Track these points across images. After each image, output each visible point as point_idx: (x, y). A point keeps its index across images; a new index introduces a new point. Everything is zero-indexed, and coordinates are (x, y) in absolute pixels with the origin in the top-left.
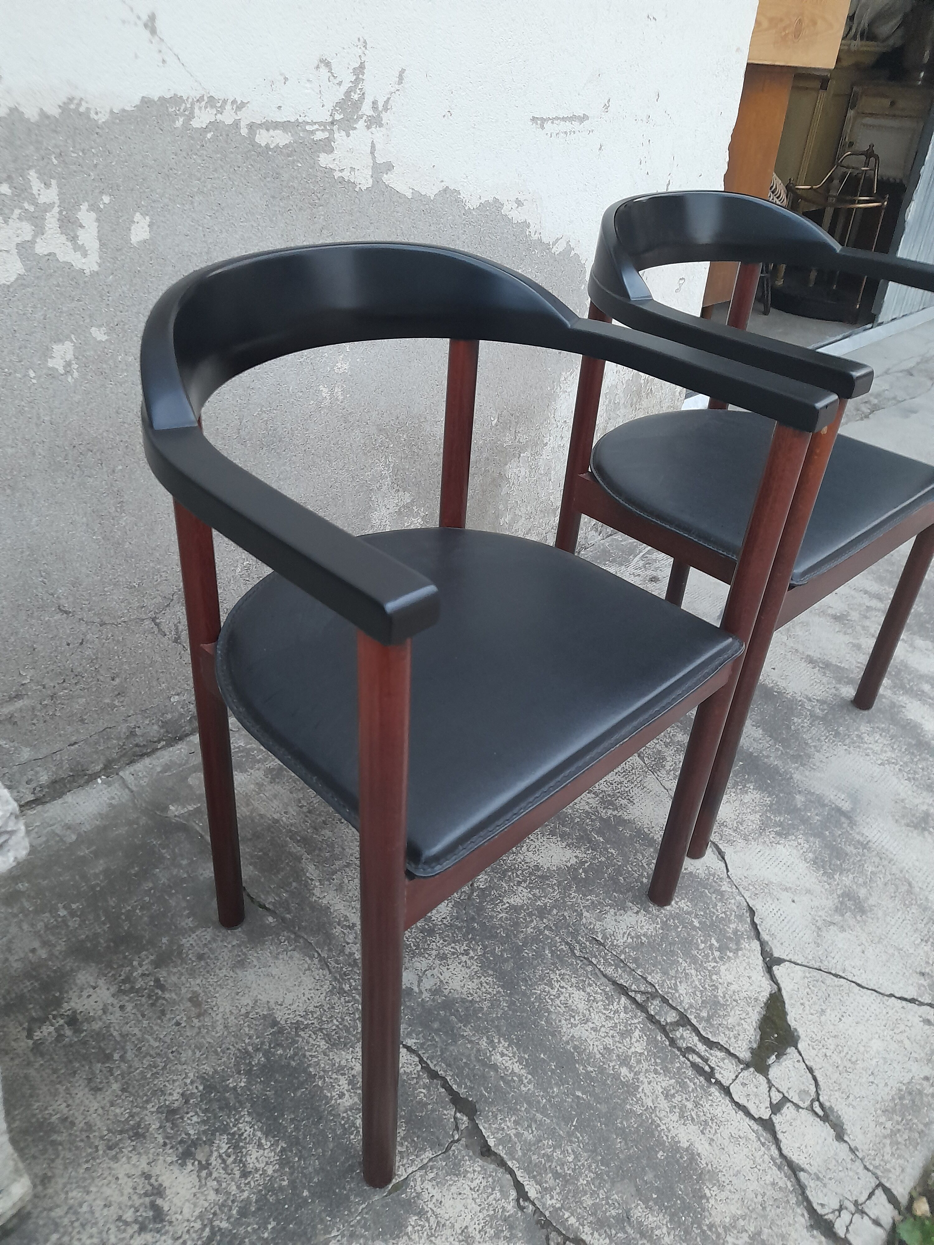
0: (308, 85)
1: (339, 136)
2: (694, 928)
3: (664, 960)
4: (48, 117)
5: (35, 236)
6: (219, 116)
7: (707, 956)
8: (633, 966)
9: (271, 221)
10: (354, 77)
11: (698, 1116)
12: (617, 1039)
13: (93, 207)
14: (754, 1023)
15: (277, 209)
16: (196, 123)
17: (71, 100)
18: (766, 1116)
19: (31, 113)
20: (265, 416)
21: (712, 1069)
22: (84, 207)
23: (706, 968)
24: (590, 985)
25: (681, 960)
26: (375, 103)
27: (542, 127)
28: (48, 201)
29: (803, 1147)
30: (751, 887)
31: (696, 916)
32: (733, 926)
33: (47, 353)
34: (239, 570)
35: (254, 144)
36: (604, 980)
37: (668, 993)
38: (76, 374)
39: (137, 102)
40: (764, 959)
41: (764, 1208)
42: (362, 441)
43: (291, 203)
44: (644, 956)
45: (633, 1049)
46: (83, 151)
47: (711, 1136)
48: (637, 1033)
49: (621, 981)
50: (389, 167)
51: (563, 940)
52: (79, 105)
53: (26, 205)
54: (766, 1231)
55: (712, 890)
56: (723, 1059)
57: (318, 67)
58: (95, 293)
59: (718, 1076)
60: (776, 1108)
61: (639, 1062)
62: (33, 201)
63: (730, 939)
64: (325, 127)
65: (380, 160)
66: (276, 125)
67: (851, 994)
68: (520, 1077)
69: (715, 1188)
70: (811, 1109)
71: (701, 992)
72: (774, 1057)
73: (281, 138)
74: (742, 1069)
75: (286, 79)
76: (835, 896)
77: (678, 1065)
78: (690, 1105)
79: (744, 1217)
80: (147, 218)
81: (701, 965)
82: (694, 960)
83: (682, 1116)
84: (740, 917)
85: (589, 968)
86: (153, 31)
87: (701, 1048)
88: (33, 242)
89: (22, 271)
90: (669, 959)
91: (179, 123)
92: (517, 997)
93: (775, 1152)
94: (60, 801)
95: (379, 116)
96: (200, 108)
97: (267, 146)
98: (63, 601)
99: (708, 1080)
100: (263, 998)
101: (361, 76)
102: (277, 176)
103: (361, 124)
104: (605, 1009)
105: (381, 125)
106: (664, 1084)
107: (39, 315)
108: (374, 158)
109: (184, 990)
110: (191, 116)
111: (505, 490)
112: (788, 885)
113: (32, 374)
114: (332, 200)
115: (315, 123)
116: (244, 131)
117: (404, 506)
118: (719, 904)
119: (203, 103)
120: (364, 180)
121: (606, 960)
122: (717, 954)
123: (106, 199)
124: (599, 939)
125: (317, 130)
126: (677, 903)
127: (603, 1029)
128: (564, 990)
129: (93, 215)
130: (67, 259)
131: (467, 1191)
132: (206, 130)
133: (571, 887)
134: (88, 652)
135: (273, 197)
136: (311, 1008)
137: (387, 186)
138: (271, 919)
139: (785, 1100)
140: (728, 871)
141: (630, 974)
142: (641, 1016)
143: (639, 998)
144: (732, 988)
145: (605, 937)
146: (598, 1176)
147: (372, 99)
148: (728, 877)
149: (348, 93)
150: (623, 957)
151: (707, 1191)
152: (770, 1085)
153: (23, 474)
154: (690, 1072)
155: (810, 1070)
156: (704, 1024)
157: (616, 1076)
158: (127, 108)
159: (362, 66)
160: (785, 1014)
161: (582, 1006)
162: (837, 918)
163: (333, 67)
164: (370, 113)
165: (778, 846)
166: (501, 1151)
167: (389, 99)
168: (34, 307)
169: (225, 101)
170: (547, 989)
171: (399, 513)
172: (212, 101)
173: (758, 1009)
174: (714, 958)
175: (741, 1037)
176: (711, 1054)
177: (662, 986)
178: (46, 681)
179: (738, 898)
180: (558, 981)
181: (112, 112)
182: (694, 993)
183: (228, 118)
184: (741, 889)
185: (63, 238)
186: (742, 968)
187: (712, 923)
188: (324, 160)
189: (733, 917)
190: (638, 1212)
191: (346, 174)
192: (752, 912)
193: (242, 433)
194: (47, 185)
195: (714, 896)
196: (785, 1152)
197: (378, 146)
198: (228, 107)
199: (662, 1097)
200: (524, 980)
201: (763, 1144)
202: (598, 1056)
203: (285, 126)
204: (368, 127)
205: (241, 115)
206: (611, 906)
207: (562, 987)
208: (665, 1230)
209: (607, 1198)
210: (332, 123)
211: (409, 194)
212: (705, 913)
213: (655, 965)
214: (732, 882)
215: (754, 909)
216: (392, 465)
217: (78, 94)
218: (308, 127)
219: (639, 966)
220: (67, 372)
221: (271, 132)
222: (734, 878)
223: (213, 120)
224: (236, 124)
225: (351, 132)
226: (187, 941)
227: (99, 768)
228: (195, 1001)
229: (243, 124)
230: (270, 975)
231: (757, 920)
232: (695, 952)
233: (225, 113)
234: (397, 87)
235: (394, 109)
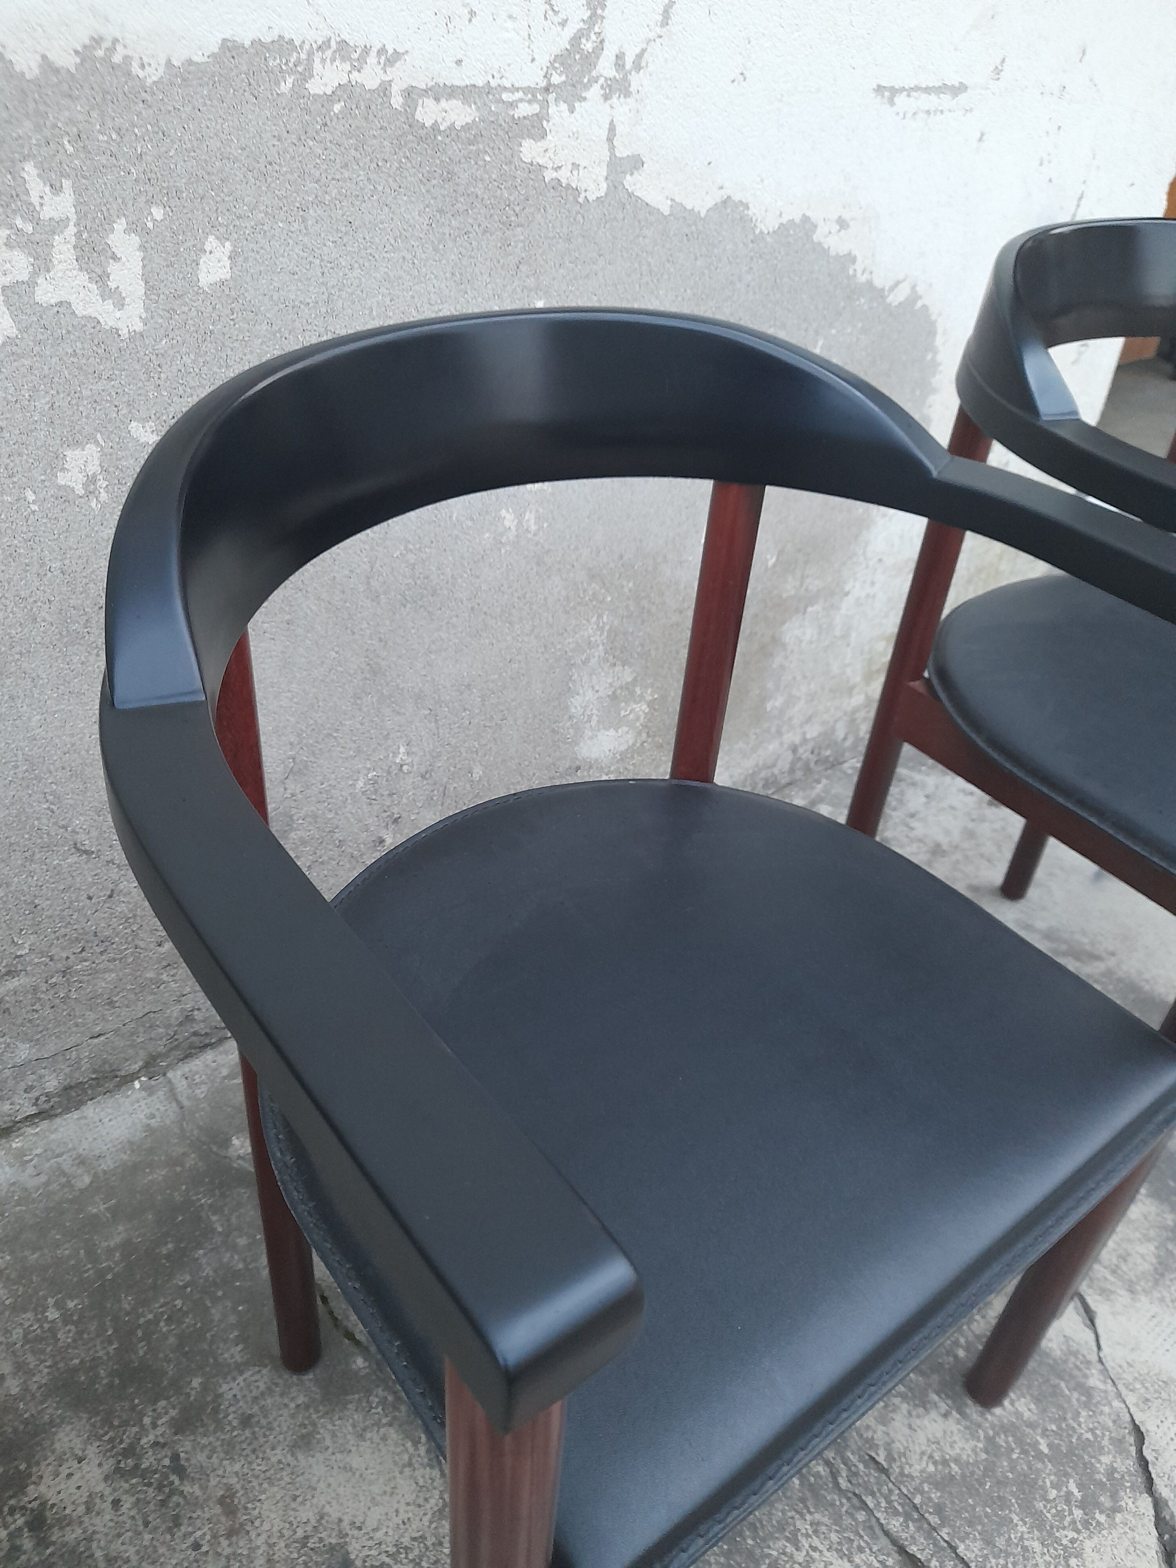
0: (509, 24)
1: (557, 111)
2: (1040, 1456)
3: (987, 1515)
4: (57, 71)
5: (35, 274)
6: (355, 76)
7: (1060, 1515)
8: (934, 1520)
9: (436, 250)
10: (589, 13)
13: (134, 227)
15: (447, 231)
16: (315, 87)
17: (97, 41)
19: (26, 63)
20: (411, 558)
22: (120, 225)
23: (1058, 1541)
24: (861, 1550)
25: (1016, 1519)
26: (620, 57)
27: (891, 102)
28: (56, 215)
30: (1138, 1386)
31: (1045, 1433)
32: (1106, 1459)
33: (56, 463)
34: (360, 784)
35: (413, 124)
36: (884, 1541)
38: (104, 496)
39: (214, 47)
40: (1160, 1535)
42: (563, 593)
43: (470, 220)
44: (953, 1503)
46: (119, 131)
49: (913, 1549)
50: (636, 163)
52: (112, 50)
53: (19, 222)
55: (1072, 1384)
58: (138, 367)
62: (32, 215)
63: (1101, 1484)
64: (534, 96)
65: (622, 152)
66: (451, 92)
73: (459, 114)
75: (472, 13)
80: (228, 244)
81: (1050, 1534)
82: (1039, 1522)
84: (1118, 1443)
85: (861, 1516)
88: (31, 284)
89: (14, 332)
90: (997, 1515)
91: (286, 86)
92: (738, 1559)
94: (76, 1115)
95: (625, 78)
96: (323, 61)
97: (435, 126)
98: (81, 837)
100: (334, 1512)
101: (599, 11)
102: (450, 177)
103: (594, 93)
105: (627, 94)
107: (42, 403)
108: (612, 148)
109: (213, 1482)
110: (307, 74)
111: (778, 660)
113: (31, 497)
114: (538, 217)
115: (518, 90)
116: (397, 101)
117: (621, 688)
118: (1084, 1413)
119: (329, 53)
120: (594, 184)
121: (889, 1502)
122: (1078, 1513)
123: (158, 213)
124: (881, 1459)
125: (521, 100)
126: (1012, 1403)
128: (816, 1555)
129: (135, 240)
130: (91, 311)
132: (331, 98)
134: (121, 908)
135: (441, 211)
136: (406, 1541)
137: (630, 195)
138: (360, 1362)
140: (1099, 1348)
141: (929, 1536)
145: (890, 1458)
147: (615, 49)
148: (1100, 1361)
149: (576, 40)
150: (917, 1500)
153: (18, 649)
158: (197, 59)
164: (611, 72)
167: (644, 51)
168: (34, 389)
169: (366, 50)
170: (790, 1549)
171: (614, 697)
172: (344, 49)
174: (1074, 1522)
178: (54, 951)
179: (1116, 1404)
180: (807, 1536)
181: (169, 64)
183: (370, 77)
184: (1121, 1387)
185: (83, 277)
186: (1121, 1550)
187: (1071, 1451)
188: (530, 151)
189: (1106, 1442)
191: (564, 176)
192: (1139, 1435)
193: (374, 583)
194: (56, 189)
195: (1075, 1395)
197: (619, 129)
198: (372, 59)
200: (753, 1527)
203: (466, 93)
204: (606, 98)
205: (393, 73)
206: (904, 1397)
207: (814, 1549)
210: (547, 90)
211: (665, 208)
212: (1060, 1428)
213: (971, 1524)
214: (1107, 1370)
215: (1143, 1429)
216: (607, 628)
217: (109, 32)
218: (505, 96)
219: (944, 1522)
220: (89, 494)
221: (443, 103)
222: (1109, 1364)
223: (344, 81)
224: (385, 89)
225: (577, 105)
226: (228, 1388)
227: (136, 1067)
228: (228, 1503)
229: (395, 89)
230: (347, 1469)
231: (1148, 1453)
232: (1040, 1505)
233: (367, 69)
234: (659, 30)
235: (651, 67)
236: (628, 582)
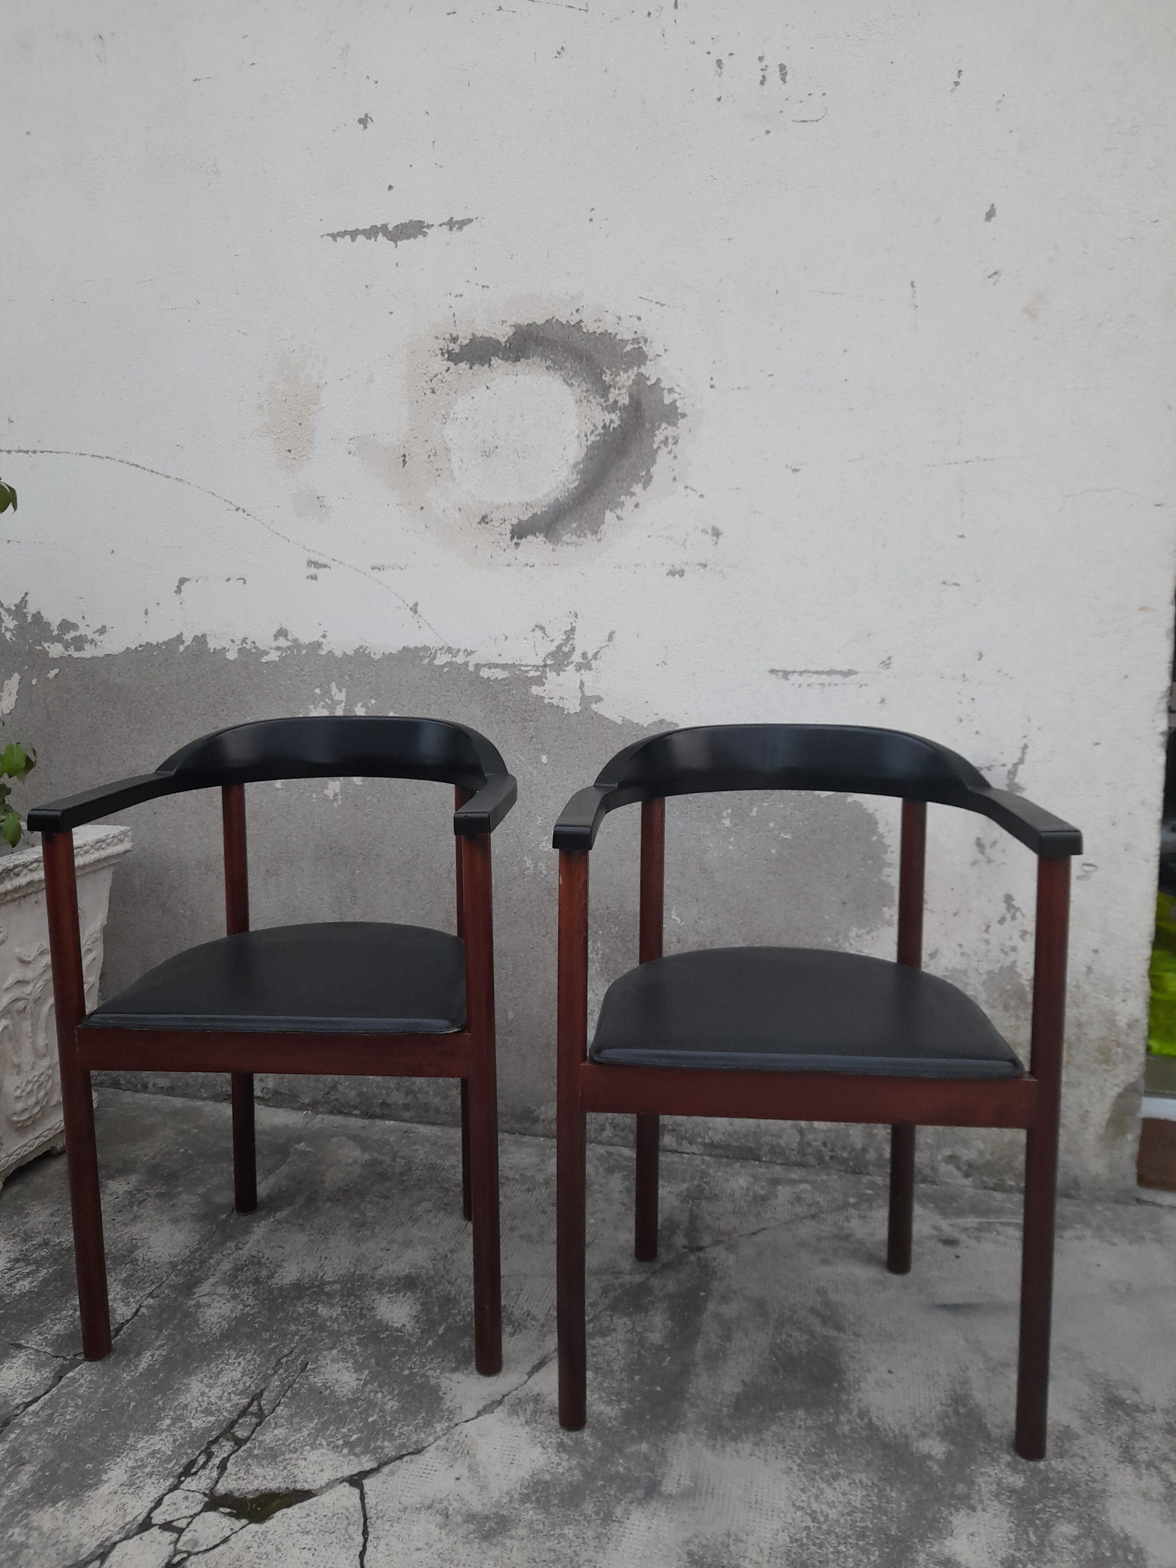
0: (525, 641)
1: (551, 675)
2: (364, 1419)
4: (347, 655)
8: (289, 1394)
10: (564, 637)
11: (139, 1478)
12: (199, 1409)
13: (365, 706)
14: (263, 1487)
16: (436, 662)
17: (361, 647)
18: (154, 1521)
19: (338, 653)
21: (196, 1473)
22: (360, 704)
24: (251, 1378)
25: (316, 1421)
26: (584, 655)
27: (786, 678)
28: (339, 700)
29: (128, 1557)
30: (454, 1443)
31: (382, 1416)
32: (387, 1443)
33: (325, 786)
35: (478, 677)
37: (270, 1424)
38: (339, 802)
39: (400, 648)
40: (355, 1475)
41: (54, 1545)
44: (305, 1396)
45: (192, 1421)
46: (364, 674)
47: (119, 1491)
48: (213, 1419)
49: (266, 1393)
50: (599, 699)
51: (295, 1347)
52: (365, 650)
53: (327, 700)
54: (32, 1551)
56: (210, 1478)
57: (533, 630)
59: (189, 1479)
60: (167, 1526)
61: (181, 1428)
62: (331, 699)
63: (367, 1445)
64: (538, 668)
65: (588, 694)
66: (496, 666)
67: (345, 1550)
68: (136, 1369)
69: (65, 1508)
70: (176, 1552)
71: (284, 1444)
72: (228, 1510)
73: (500, 674)
74: (204, 1494)
75: (506, 638)
76: (494, 1510)
77: (189, 1451)
78: (148, 1470)
79: (41, 1534)
81: (317, 1434)
82: (322, 1429)
83: (133, 1468)
84: (402, 1446)
85: (270, 1372)
86: (415, 612)
87: (216, 1461)
90: (312, 1413)
91: (426, 662)
93: (117, 1538)
95: (588, 662)
96: (441, 654)
97: (488, 678)
99: (181, 1475)
100: (151, 1240)
101: (571, 636)
102: (495, 698)
103: (571, 668)
104: (229, 1394)
105: (590, 669)
106: (164, 1449)
108: (582, 692)
110: (435, 658)
112: (481, 1469)
113: (314, 796)
114: (542, 718)
115: (529, 666)
116: (471, 668)
118: (411, 1428)
119: (443, 651)
120: (573, 706)
121: (286, 1378)
122: (341, 1442)
123: (373, 702)
124: (309, 1367)
125: (531, 670)
127: (205, 1398)
128: (236, 1365)
131: (24, 1378)
132: (443, 667)
133: (363, 1333)
137: (596, 713)
139: (180, 1531)
140: (467, 1421)
141: (278, 1394)
142: (235, 1415)
143: (254, 1408)
144: (302, 1463)
146: (55, 1437)
147: (581, 651)
149: (559, 647)
150: (296, 1385)
151: (60, 1504)
152: (193, 1517)
154: (184, 1461)
155: (226, 1540)
156: (244, 1455)
157: (160, 1419)
158: (393, 652)
159: (573, 630)
160: (289, 1506)
161: (224, 1379)
162: (459, 1519)
163: (547, 630)
165: (540, 1450)
166: (63, 1382)
167: (598, 652)
169: (459, 650)
170: (233, 1357)
172: (449, 650)
173: (283, 1486)
174: (333, 1442)
175: (240, 1482)
176: (212, 1468)
177: (275, 1417)
179: (431, 1439)
180: (245, 1359)
181: (384, 654)
182: (279, 1440)
183: (460, 659)
184: (445, 1436)
186: (332, 1462)
187: (379, 1428)
188: (535, 690)
189: (399, 1441)
190: (29, 1468)
191: (555, 702)
192: (418, 1452)
194: (340, 691)
195: (421, 1421)
196: (119, 1545)
197: (586, 684)
198: (461, 653)
199: (149, 1451)
200: (235, 1342)
201: (123, 1528)
202: (176, 1404)
203: (504, 667)
204: (578, 670)
205: (469, 658)
206: (356, 1362)
207: (239, 1364)
208: (17, 1488)
209: (38, 1448)
210: (545, 666)
211: (619, 721)
212: (390, 1422)
213: (298, 1407)
214: (453, 1428)
215: (423, 1452)
216: (601, 952)
217: (365, 644)
218: (523, 668)
219: (292, 1398)
220: (334, 800)
221: (493, 670)
222: (458, 1428)
223: (449, 660)
224: (466, 664)
225: (561, 673)
226: (185, 1197)
227: (307, 1101)
228: (135, 1218)
229: (470, 664)
230: (172, 1235)
231: (405, 1459)
232: (332, 1427)
233: (459, 657)
234: (607, 643)
235: (603, 659)
236: (615, 926)
